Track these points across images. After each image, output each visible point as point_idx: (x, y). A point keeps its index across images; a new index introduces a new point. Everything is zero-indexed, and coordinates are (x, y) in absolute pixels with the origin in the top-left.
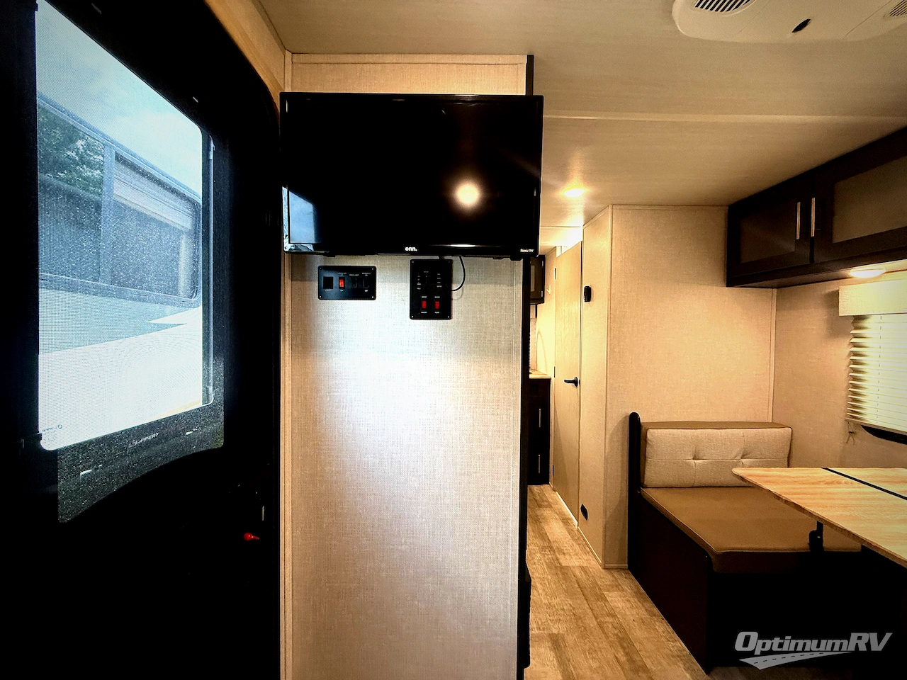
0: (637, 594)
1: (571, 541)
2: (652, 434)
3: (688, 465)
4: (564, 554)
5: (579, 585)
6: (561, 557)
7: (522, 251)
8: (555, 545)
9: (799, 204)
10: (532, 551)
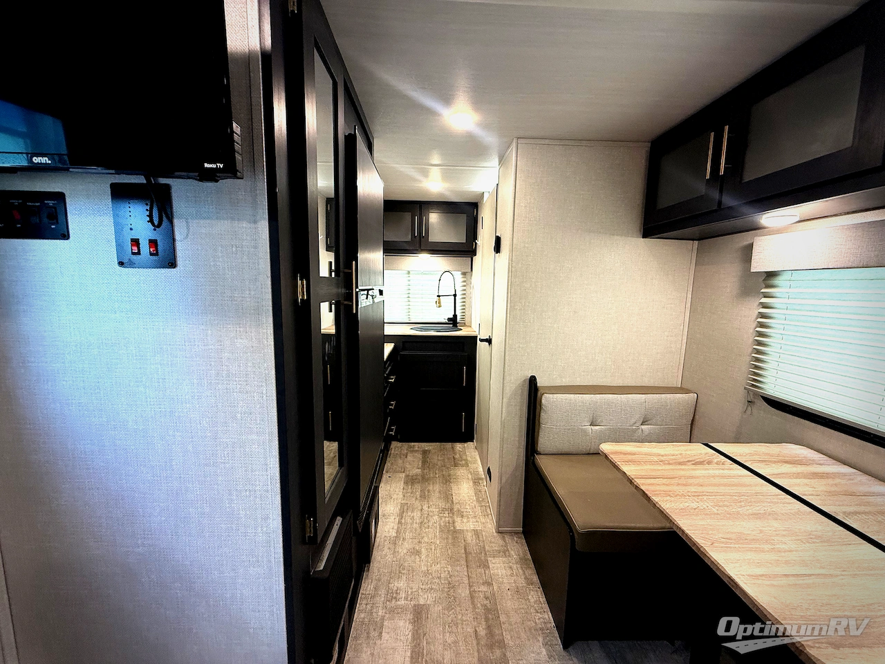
0: (522, 560)
1: (475, 503)
2: (547, 400)
3: (584, 431)
4: (462, 516)
5: (465, 550)
6: (458, 520)
7: (206, 165)
8: (456, 507)
9: (712, 134)
10: (431, 514)
